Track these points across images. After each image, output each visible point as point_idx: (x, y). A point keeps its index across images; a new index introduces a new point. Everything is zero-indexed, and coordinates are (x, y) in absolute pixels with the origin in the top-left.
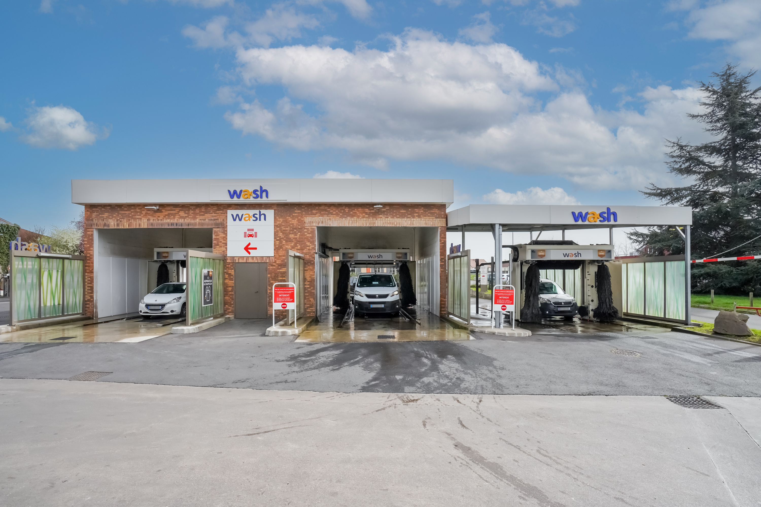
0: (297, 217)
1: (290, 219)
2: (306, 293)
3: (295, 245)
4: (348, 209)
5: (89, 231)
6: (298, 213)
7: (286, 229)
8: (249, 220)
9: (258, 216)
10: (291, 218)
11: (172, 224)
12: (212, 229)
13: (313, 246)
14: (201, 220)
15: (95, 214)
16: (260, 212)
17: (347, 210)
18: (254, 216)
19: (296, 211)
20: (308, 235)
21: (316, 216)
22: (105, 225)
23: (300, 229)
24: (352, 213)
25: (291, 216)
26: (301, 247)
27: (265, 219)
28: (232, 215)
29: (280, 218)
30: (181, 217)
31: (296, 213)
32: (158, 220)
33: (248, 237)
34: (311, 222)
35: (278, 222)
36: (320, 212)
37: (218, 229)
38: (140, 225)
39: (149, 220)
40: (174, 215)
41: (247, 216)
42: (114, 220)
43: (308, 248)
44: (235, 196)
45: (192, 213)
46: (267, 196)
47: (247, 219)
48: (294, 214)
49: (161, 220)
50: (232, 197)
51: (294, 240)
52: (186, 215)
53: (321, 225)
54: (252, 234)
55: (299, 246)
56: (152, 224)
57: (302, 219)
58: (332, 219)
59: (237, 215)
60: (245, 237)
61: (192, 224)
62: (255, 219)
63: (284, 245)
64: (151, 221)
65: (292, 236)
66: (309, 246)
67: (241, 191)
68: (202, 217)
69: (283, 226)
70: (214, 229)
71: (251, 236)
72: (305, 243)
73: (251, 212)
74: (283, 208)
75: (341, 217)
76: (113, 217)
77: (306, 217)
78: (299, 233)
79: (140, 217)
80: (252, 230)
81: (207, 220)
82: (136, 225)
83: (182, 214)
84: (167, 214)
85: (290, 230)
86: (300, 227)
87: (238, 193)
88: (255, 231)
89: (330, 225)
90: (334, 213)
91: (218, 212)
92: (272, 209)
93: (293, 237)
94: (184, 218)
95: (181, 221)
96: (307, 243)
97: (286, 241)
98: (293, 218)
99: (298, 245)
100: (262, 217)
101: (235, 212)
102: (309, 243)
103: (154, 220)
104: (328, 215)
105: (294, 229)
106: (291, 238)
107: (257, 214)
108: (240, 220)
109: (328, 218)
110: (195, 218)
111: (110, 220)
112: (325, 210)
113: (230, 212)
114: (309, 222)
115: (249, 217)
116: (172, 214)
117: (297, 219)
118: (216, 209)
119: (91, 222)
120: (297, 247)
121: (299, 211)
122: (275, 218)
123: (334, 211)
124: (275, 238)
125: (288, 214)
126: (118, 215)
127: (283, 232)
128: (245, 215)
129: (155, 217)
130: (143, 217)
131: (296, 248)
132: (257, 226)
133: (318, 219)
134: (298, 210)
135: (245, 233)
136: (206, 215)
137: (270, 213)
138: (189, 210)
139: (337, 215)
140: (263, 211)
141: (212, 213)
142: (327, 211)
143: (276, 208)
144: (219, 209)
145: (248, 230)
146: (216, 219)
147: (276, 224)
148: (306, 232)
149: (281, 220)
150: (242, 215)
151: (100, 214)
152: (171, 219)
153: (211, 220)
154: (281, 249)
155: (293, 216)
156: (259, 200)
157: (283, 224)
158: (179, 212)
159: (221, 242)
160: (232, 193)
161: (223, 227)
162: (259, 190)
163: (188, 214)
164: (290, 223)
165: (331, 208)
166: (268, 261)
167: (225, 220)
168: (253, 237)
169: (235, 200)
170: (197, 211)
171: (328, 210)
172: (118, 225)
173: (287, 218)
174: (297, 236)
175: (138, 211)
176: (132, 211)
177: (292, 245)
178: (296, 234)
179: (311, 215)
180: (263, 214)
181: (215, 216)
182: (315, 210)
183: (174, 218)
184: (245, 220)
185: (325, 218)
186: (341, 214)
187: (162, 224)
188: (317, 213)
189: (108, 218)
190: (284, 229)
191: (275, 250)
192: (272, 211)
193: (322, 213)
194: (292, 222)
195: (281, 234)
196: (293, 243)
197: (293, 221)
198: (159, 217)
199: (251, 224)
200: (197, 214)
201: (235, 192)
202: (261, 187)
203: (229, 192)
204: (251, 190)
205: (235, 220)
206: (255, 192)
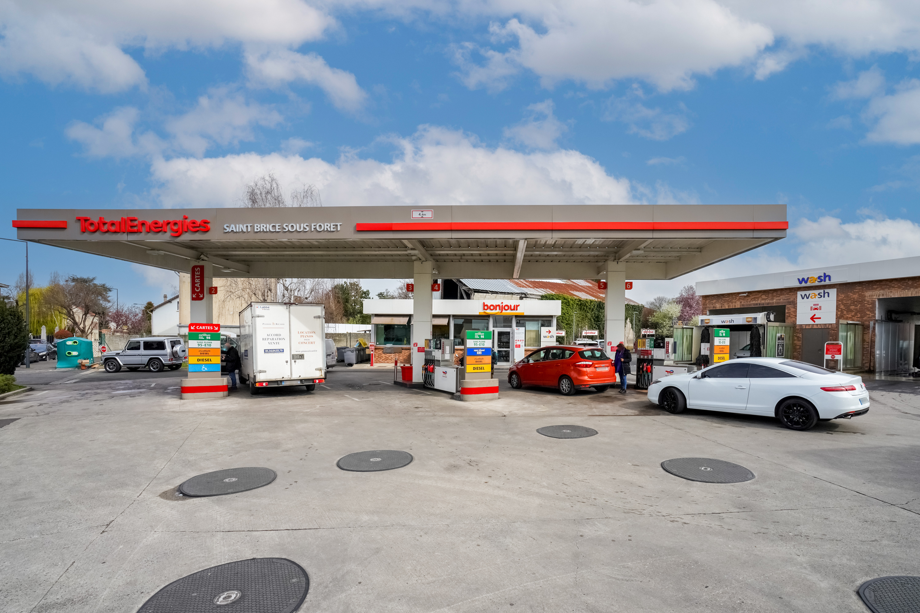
0: (858, 292)
1: (851, 295)
2: (865, 351)
3: (856, 314)
4: (911, 282)
5: (704, 312)
6: (859, 289)
7: (847, 302)
8: (815, 297)
9: (822, 294)
10: (852, 293)
11: (757, 304)
12: (785, 306)
13: (873, 314)
14: (777, 300)
15: (708, 301)
16: (824, 291)
18: (819, 294)
19: (857, 288)
20: (868, 306)
21: (877, 290)
22: (714, 307)
23: (860, 301)
24: (916, 285)
25: (853, 292)
26: (861, 315)
27: (828, 296)
28: (801, 295)
29: (841, 294)
30: (763, 299)
31: (857, 289)
32: (747, 302)
33: (814, 310)
34: (871, 295)
35: (840, 298)
36: (881, 287)
37: (790, 306)
39: (741, 302)
40: (758, 298)
41: (814, 295)
42: (719, 304)
43: (868, 316)
44: (803, 282)
45: (771, 296)
46: (830, 280)
47: (813, 297)
48: (855, 291)
49: (749, 302)
50: (801, 283)
51: (854, 310)
52: (767, 297)
53: (881, 297)
54: (817, 307)
55: (859, 315)
56: (743, 305)
57: (863, 294)
58: (893, 292)
59: (805, 295)
60: (811, 310)
61: (771, 303)
62: (820, 296)
63: (845, 314)
65: (852, 307)
66: (869, 315)
67: (808, 278)
68: (777, 298)
69: (844, 300)
70: (787, 306)
71: (816, 309)
72: (866, 312)
73: (817, 292)
74: (845, 286)
75: (904, 289)
76: (718, 302)
77: (867, 291)
78: (860, 305)
79: (735, 301)
80: (818, 305)
81: (782, 300)
82: (733, 306)
83: (764, 297)
84: (753, 298)
85: (851, 303)
86: (860, 300)
87: (806, 279)
88: (819, 305)
90: (897, 286)
91: (790, 293)
92: (835, 288)
93: (854, 308)
94: (765, 299)
95: (763, 302)
97: (847, 312)
98: (854, 293)
100: (826, 294)
101: (803, 293)
102: (869, 312)
103: (744, 302)
104: (889, 288)
105: (854, 302)
106: (851, 309)
108: (808, 298)
109: (890, 291)
110: (773, 299)
111: (717, 304)
112: (887, 285)
113: (799, 293)
114: (869, 295)
115: (815, 295)
116: (757, 298)
117: (857, 294)
118: (789, 291)
119: (705, 306)
120: (858, 315)
121: (860, 288)
122: (837, 295)
123: (895, 285)
124: (837, 310)
125: (850, 291)
126: (721, 301)
127: (845, 305)
129: (745, 300)
130: (737, 301)
131: (856, 316)
132: (821, 302)
133: (879, 293)
134: (859, 287)
135: (811, 307)
136: (781, 296)
137: (833, 292)
138: (768, 294)
139: (899, 287)
140: (826, 291)
141: (785, 295)
142: (889, 285)
143: (838, 287)
144: (791, 292)
145: (814, 305)
146: (789, 299)
147: (838, 299)
148: (866, 304)
149: (843, 296)
150: (810, 295)
151: (711, 301)
152: (756, 301)
153: (785, 299)
154: (842, 318)
155: (854, 292)
156: (823, 283)
157: (845, 299)
158: (761, 296)
159: (792, 314)
160: (801, 280)
161: (794, 304)
162: (823, 275)
164: (852, 297)
165: (892, 283)
166: (830, 327)
167: (795, 299)
168: (818, 309)
170: (775, 294)
172: (721, 307)
173: (849, 293)
174: (857, 307)
175: (734, 297)
176: (730, 297)
178: (856, 306)
179: (872, 290)
180: (826, 293)
181: (788, 297)
182: (876, 286)
183: (758, 300)
184: (811, 298)
185: (886, 291)
186: (903, 287)
187: (750, 305)
188: (877, 288)
189: (715, 303)
190: (846, 302)
191: (836, 318)
192: (835, 290)
193: (883, 287)
194: (853, 297)
195: (842, 307)
196: (854, 313)
197: (854, 295)
198: (748, 300)
199: (817, 300)
200: (774, 296)
201: (803, 279)
202: (825, 274)
203: (799, 279)
204: (816, 276)
205: (803, 298)
206: (819, 277)
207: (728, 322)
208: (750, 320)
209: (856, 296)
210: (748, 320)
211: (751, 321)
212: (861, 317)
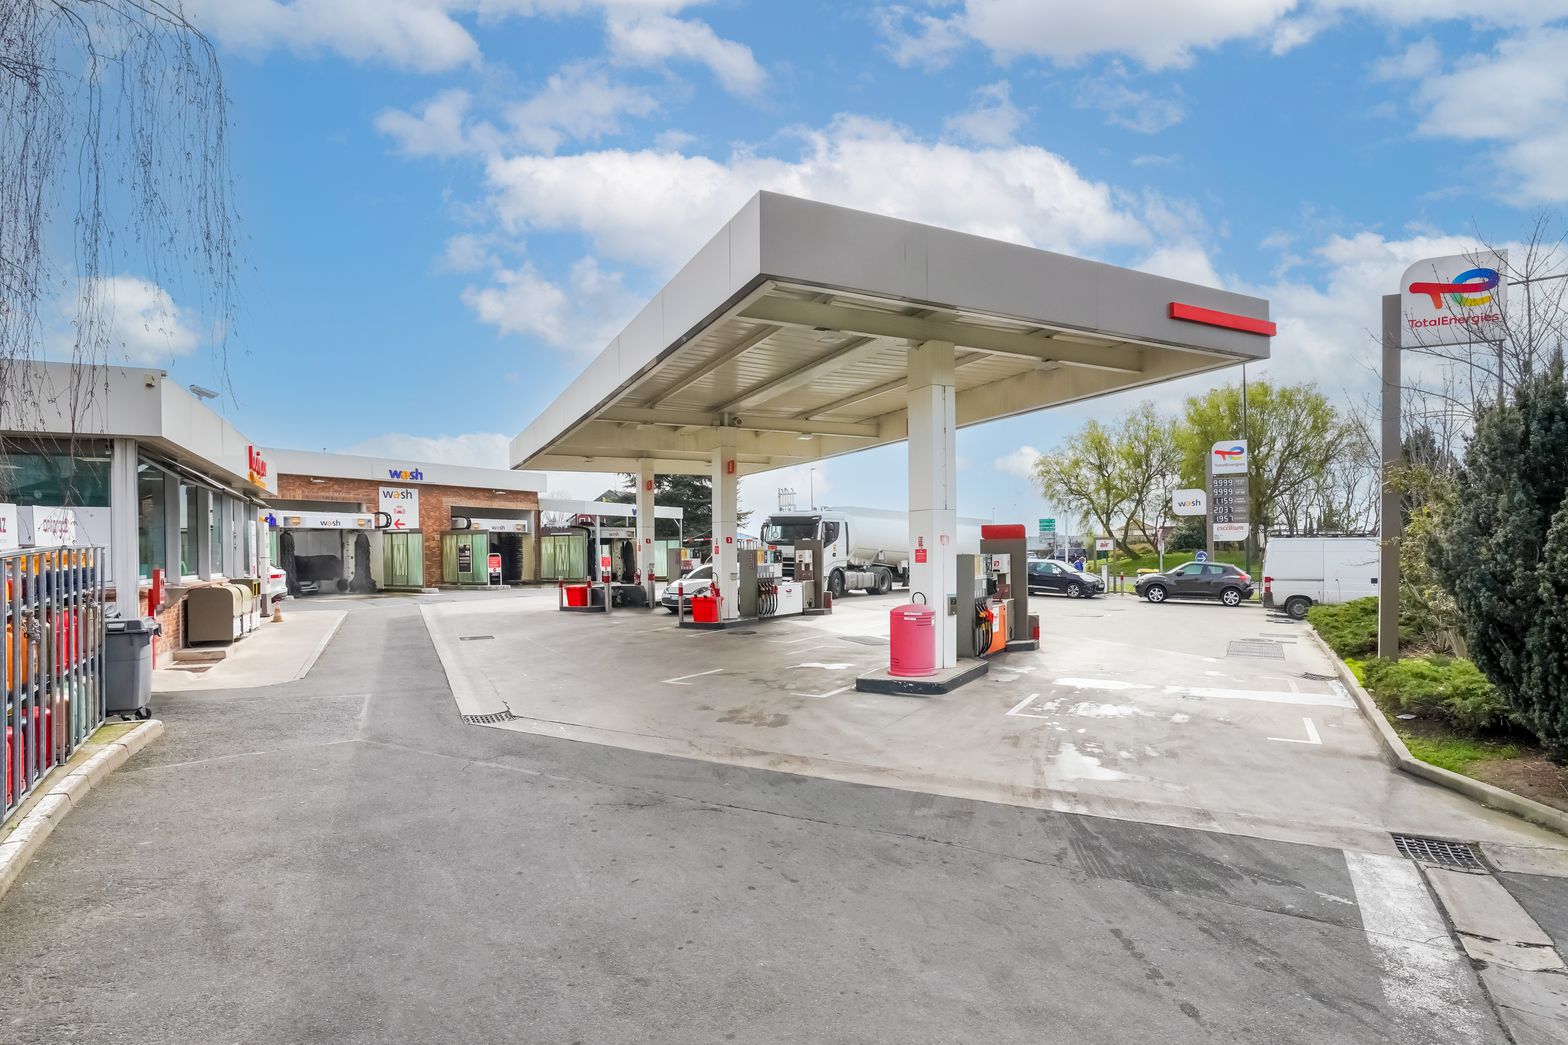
0: (436, 497)
3: (435, 522)
7: (428, 508)
8: (398, 497)
9: (405, 494)
10: (431, 498)
11: (328, 498)
13: (447, 523)
16: (407, 491)
17: (473, 493)
18: (402, 494)
19: (436, 492)
20: (444, 513)
23: (439, 508)
24: (476, 496)
25: (432, 496)
26: (439, 524)
27: (411, 498)
28: (384, 492)
29: (422, 497)
30: (336, 491)
34: (446, 502)
35: (421, 501)
37: (370, 504)
38: (294, 496)
39: (303, 492)
40: (329, 488)
44: (395, 476)
45: (346, 488)
46: (421, 479)
49: (315, 492)
50: (392, 477)
51: (434, 517)
52: (340, 489)
53: (453, 505)
54: (400, 511)
56: (307, 497)
57: (440, 499)
58: (462, 500)
59: (388, 492)
60: (395, 513)
61: (347, 499)
62: (403, 497)
63: (426, 521)
64: (306, 493)
65: (431, 513)
66: (445, 523)
67: (401, 472)
68: (355, 492)
69: (425, 505)
70: (366, 505)
72: (443, 520)
73: (400, 490)
74: (426, 488)
75: (469, 499)
77: (443, 497)
78: (438, 512)
79: (293, 488)
80: (400, 507)
81: (361, 496)
82: (290, 496)
83: (336, 487)
84: (321, 486)
85: (430, 509)
86: (437, 506)
87: (398, 473)
89: (460, 505)
90: (463, 495)
91: (370, 488)
92: (416, 488)
94: (339, 492)
95: (336, 495)
97: (428, 518)
98: (433, 498)
99: (437, 522)
100: (409, 496)
101: (386, 489)
102: (445, 520)
103: (308, 492)
104: (459, 496)
105: (433, 508)
106: (431, 516)
108: (391, 497)
109: (459, 499)
110: (349, 493)
112: (457, 492)
113: (382, 490)
115: (398, 495)
116: (326, 488)
117: (436, 499)
118: (368, 484)
122: (419, 497)
123: (463, 493)
124: (419, 515)
125: (429, 494)
127: (425, 509)
128: (395, 493)
129: (309, 489)
130: (296, 488)
131: (436, 525)
132: (404, 503)
133: (451, 500)
134: (438, 491)
135: (394, 510)
136: (359, 490)
137: (416, 493)
138: (343, 485)
140: (409, 490)
141: (365, 489)
143: (420, 488)
144: (371, 486)
145: (397, 507)
146: (369, 495)
147: (419, 503)
148: (443, 511)
149: (424, 499)
150: (393, 493)
152: (325, 492)
153: (365, 495)
154: (424, 525)
157: (425, 503)
158: (333, 486)
160: (393, 473)
161: (376, 503)
162: (415, 472)
163: (342, 488)
164: (431, 502)
165: (462, 491)
167: (377, 496)
168: (400, 513)
169: (395, 479)
170: (351, 486)
173: (429, 497)
174: (436, 514)
175: (291, 481)
176: (285, 481)
178: (436, 512)
179: (447, 496)
180: (409, 493)
181: (367, 492)
182: (450, 492)
183: (329, 492)
184: (394, 497)
185: (456, 499)
186: (468, 496)
187: (318, 497)
188: (451, 495)
191: (418, 524)
192: (417, 491)
193: (454, 494)
195: (422, 511)
196: (433, 520)
199: (399, 501)
200: (351, 489)
201: (396, 472)
202: (417, 470)
203: (390, 471)
204: (409, 472)
205: (386, 497)
206: (411, 474)
209: (434, 501)
212: (440, 526)
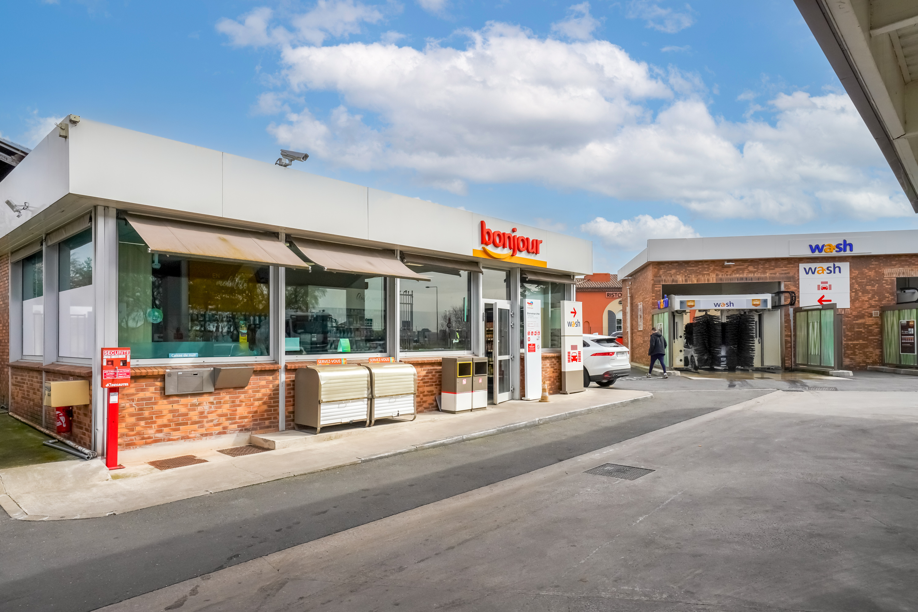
0: (874, 269)
1: (867, 271)
3: (873, 297)
5: (656, 287)
6: (876, 264)
7: (863, 281)
8: (823, 273)
9: (832, 269)
10: (868, 270)
11: (742, 279)
12: (780, 283)
14: (771, 274)
15: (663, 271)
16: (834, 265)
18: (828, 268)
19: (873, 263)
20: (887, 286)
21: (896, 267)
22: (673, 281)
23: (877, 280)
25: (868, 268)
26: (879, 298)
27: (840, 272)
28: (805, 269)
29: (855, 270)
30: (751, 272)
31: (873, 265)
32: (727, 275)
33: (822, 289)
34: (890, 273)
35: (854, 275)
36: (901, 263)
37: (789, 283)
38: (708, 280)
39: (717, 275)
40: (743, 270)
41: (821, 269)
42: (682, 276)
43: (887, 299)
44: (817, 251)
45: (762, 268)
46: (851, 250)
47: (821, 272)
48: (870, 266)
49: (730, 275)
50: (813, 251)
51: (871, 292)
52: (756, 270)
53: (901, 276)
54: (826, 286)
55: (877, 298)
56: (721, 279)
57: (880, 271)
58: (914, 270)
59: (810, 268)
60: (819, 289)
61: (762, 278)
62: (829, 272)
63: (860, 296)
64: (720, 276)
65: (869, 288)
66: (888, 297)
67: (823, 246)
68: (772, 271)
69: (859, 278)
70: (785, 282)
71: (824, 288)
72: (884, 294)
73: (825, 265)
74: (858, 260)
76: (680, 273)
77: (885, 268)
78: (877, 285)
79: (708, 272)
80: (827, 283)
81: (778, 274)
82: (705, 280)
83: (751, 268)
84: (735, 269)
85: (867, 282)
86: (877, 279)
87: (820, 247)
88: (829, 283)
89: (912, 275)
91: (789, 266)
92: (846, 261)
93: (871, 288)
94: (754, 272)
95: (751, 275)
96: (886, 294)
97: (863, 293)
98: (870, 269)
99: (876, 296)
100: (837, 269)
101: (807, 266)
102: (888, 294)
103: (722, 275)
104: (909, 266)
105: (871, 281)
106: (868, 290)
107: (831, 267)
108: (813, 273)
109: (910, 268)
110: (765, 273)
111: (678, 276)
112: (906, 261)
113: (802, 266)
114: (888, 273)
115: (823, 270)
116: (741, 269)
117: (874, 271)
118: (786, 263)
119: (659, 279)
120: (875, 298)
121: (877, 263)
122: (850, 270)
123: (916, 262)
124: (851, 290)
125: (865, 266)
126: (685, 271)
127: (860, 284)
128: (818, 268)
129: (723, 272)
130: (711, 272)
131: (874, 299)
132: (833, 279)
133: (898, 270)
134: (876, 261)
135: (819, 286)
136: (776, 269)
137: (845, 266)
138: (758, 265)
140: (837, 264)
141: (782, 267)
142: (909, 262)
143: (851, 261)
144: (790, 263)
145: (822, 283)
146: (787, 273)
147: (851, 276)
148: (884, 283)
149: (857, 272)
150: (815, 268)
151: (667, 271)
152: (740, 274)
153: (782, 274)
154: (858, 301)
156: (842, 254)
157: (859, 276)
158: (747, 267)
160: (814, 248)
161: (796, 281)
162: (842, 243)
163: (757, 268)
164: (867, 274)
165: (913, 258)
166: (843, 313)
167: (796, 273)
168: (827, 289)
169: (817, 254)
170: (767, 265)
171: (909, 260)
172: (686, 281)
173: (864, 270)
174: (874, 287)
175: (706, 266)
176: (700, 267)
177: (870, 296)
178: (873, 286)
179: (891, 266)
180: (837, 267)
181: (785, 270)
182: (894, 261)
183: (743, 273)
184: (818, 273)
185: (906, 268)
187: (732, 279)
188: (896, 264)
189: (675, 274)
190: (861, 281)
191: (850, 301)
192: (848, 264)
193: (902, 263)
194: (869, 274)
195: (856, 286)
196: (871, 295)
197: (870, 272)
198: (727, 272)
199: (825, 277)
200: (767, 268)
201: (817, 246)
202: (845, 241)
203: (811, 246)
204: (834, 244)
205: (807, 273)
206: (838, 246)
207: (724, 305)
208: (758, 303)
209: (872, 273)
210: (754, 303)
211: (759, 305)
212: (880, 300)
